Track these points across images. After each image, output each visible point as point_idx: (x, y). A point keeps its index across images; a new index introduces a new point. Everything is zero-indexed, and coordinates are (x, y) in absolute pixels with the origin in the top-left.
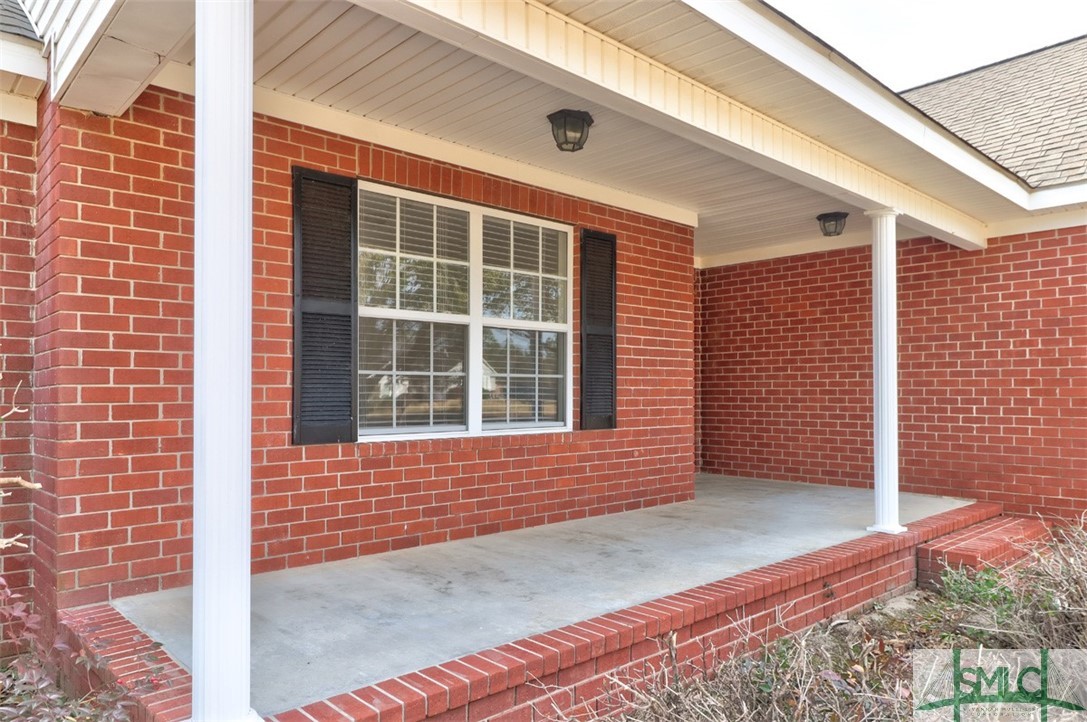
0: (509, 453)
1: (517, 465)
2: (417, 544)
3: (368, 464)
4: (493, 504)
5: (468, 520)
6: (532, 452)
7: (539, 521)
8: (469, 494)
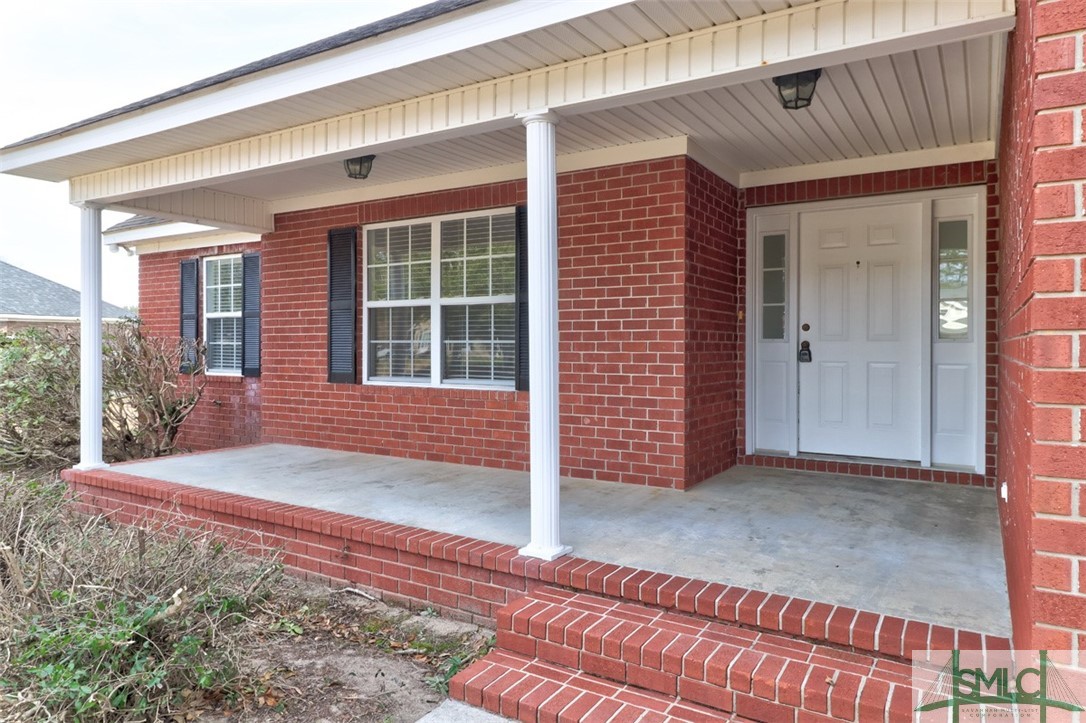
0: (451, 403)
1: (458, 413)
2: (388, 454)
3: (364, 398)
4: (439, 439)
5: (422, 447)
6: (471, 404)
7: (476, 462)
8: (422, 428)
